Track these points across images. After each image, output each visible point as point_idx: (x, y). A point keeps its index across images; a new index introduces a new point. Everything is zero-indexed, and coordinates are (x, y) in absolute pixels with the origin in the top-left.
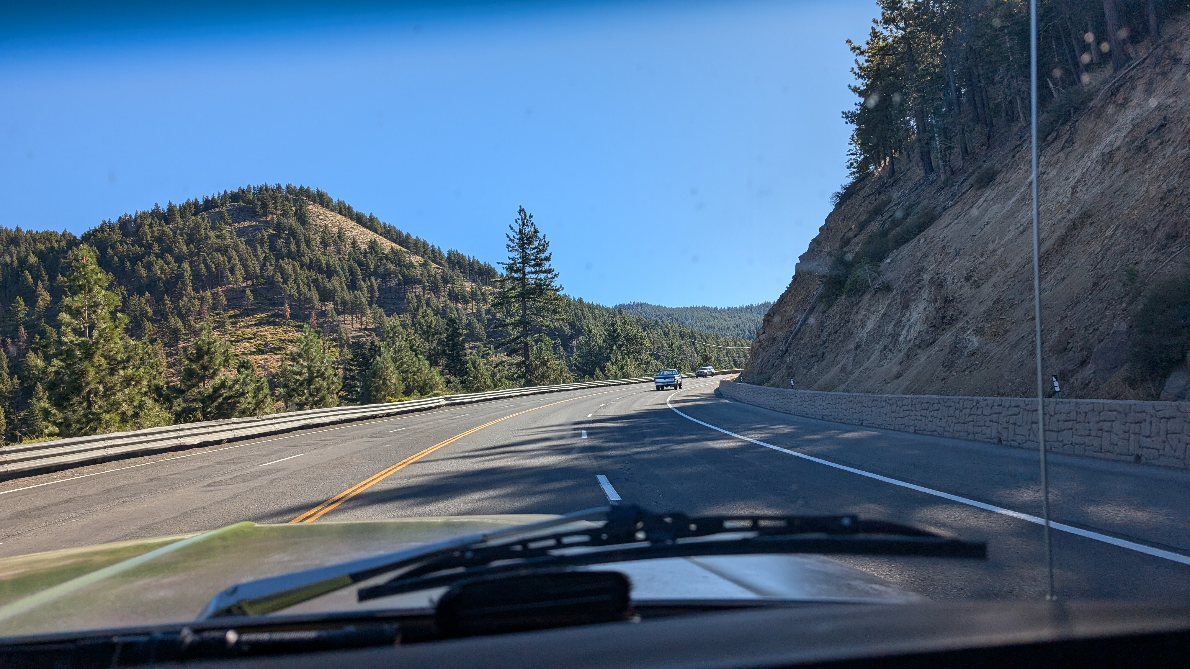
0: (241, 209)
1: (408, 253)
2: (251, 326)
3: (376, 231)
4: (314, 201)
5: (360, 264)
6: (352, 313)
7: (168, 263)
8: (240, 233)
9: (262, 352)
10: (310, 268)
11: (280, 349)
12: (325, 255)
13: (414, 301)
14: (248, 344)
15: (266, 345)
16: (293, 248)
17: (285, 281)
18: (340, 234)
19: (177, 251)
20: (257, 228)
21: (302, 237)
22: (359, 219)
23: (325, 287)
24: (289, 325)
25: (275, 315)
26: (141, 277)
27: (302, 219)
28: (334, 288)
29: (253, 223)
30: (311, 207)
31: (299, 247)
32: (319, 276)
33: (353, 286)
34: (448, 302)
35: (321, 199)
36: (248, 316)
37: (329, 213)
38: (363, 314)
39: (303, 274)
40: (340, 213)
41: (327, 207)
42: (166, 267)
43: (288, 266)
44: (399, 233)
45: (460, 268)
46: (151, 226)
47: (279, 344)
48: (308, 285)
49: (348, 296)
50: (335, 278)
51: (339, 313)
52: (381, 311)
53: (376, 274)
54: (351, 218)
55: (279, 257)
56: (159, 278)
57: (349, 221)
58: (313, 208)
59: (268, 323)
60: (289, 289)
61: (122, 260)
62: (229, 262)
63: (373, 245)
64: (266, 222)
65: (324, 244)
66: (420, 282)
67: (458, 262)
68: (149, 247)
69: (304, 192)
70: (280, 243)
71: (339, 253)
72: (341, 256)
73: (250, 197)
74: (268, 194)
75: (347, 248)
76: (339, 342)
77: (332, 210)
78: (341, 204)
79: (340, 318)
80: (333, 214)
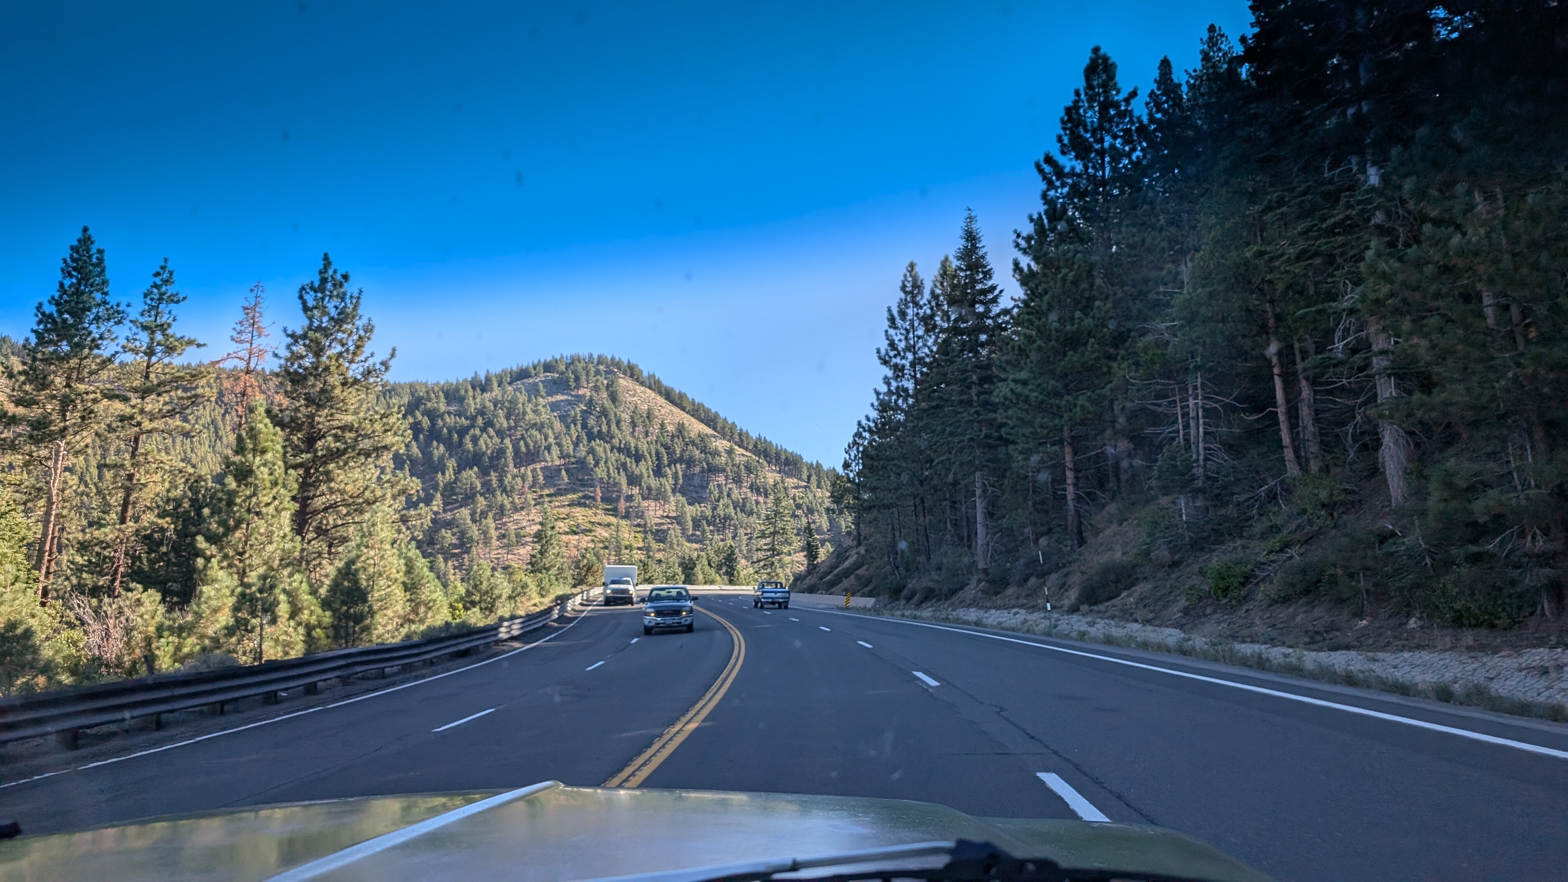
0: (554, 382)
1: (715, 437)
2: (564, 506)
3: (683, 409)
4: (625, 373)
5: (667, 448)
6: (656, 499)
7: (491, 437)
8: (554, 406)
9: (575, 533)
10: (620, 450)
11: (590, 531)
12: (634, 437)
13: (716, 492)
14: (562, 524)
15: (578, 526)
16: (604, 428)
17: (597, 464)
18: (649, 416)
19: (498, 426)
20: (569, 403)
21: (612, 417)
22: (668, 395)
23: (633, 473)
24: (597, 508)
25: (585, 497)
26: (469, 452)
27: (613, 398)
28: (641, 473)
29: (565, 397)
30: (621, 381)
31: (609, 427)
32: (628, 460)
33: (658, 472)
34: (749, 495)
35: (632, 372)
36: (561, 495)
37: (640, 389)
38: (666, 500)
39: (613, 457)
40: (650, 387)
41: (637, 380)
42: (489, 440)
43: (600, 447)
44: (707, 411)
45: (765, 456)
46: (474, 398)
47: (589, 526)
48: (618, 469)
49: (654, 482)
50: (643, 462)
51: (644, 499)
52: (683, 500)
53: (681, 460)
54: (660, 393)
55: (591, 437)
56: (484, 454)
57: (658, 398)
58: (624, 382)
59: (580, 505)
60: (600, 472)
61: (450, 431)
62: (546, 439)
63: (681, 428)
64: (577, 396)
65: (634, 425)
66: (724, 470)
67: (765, 451)
68: (473, 418)
69: (618, 365)
70: (592, 421)
71: (647, 436)
72: (649, 439)
73: (563, 368)
74: (580, 366)
75: (655, 430)
76: (643, 528)
77: (642, 384)
78: (652, 376)
79: (645, 504)
80: (643, 388)
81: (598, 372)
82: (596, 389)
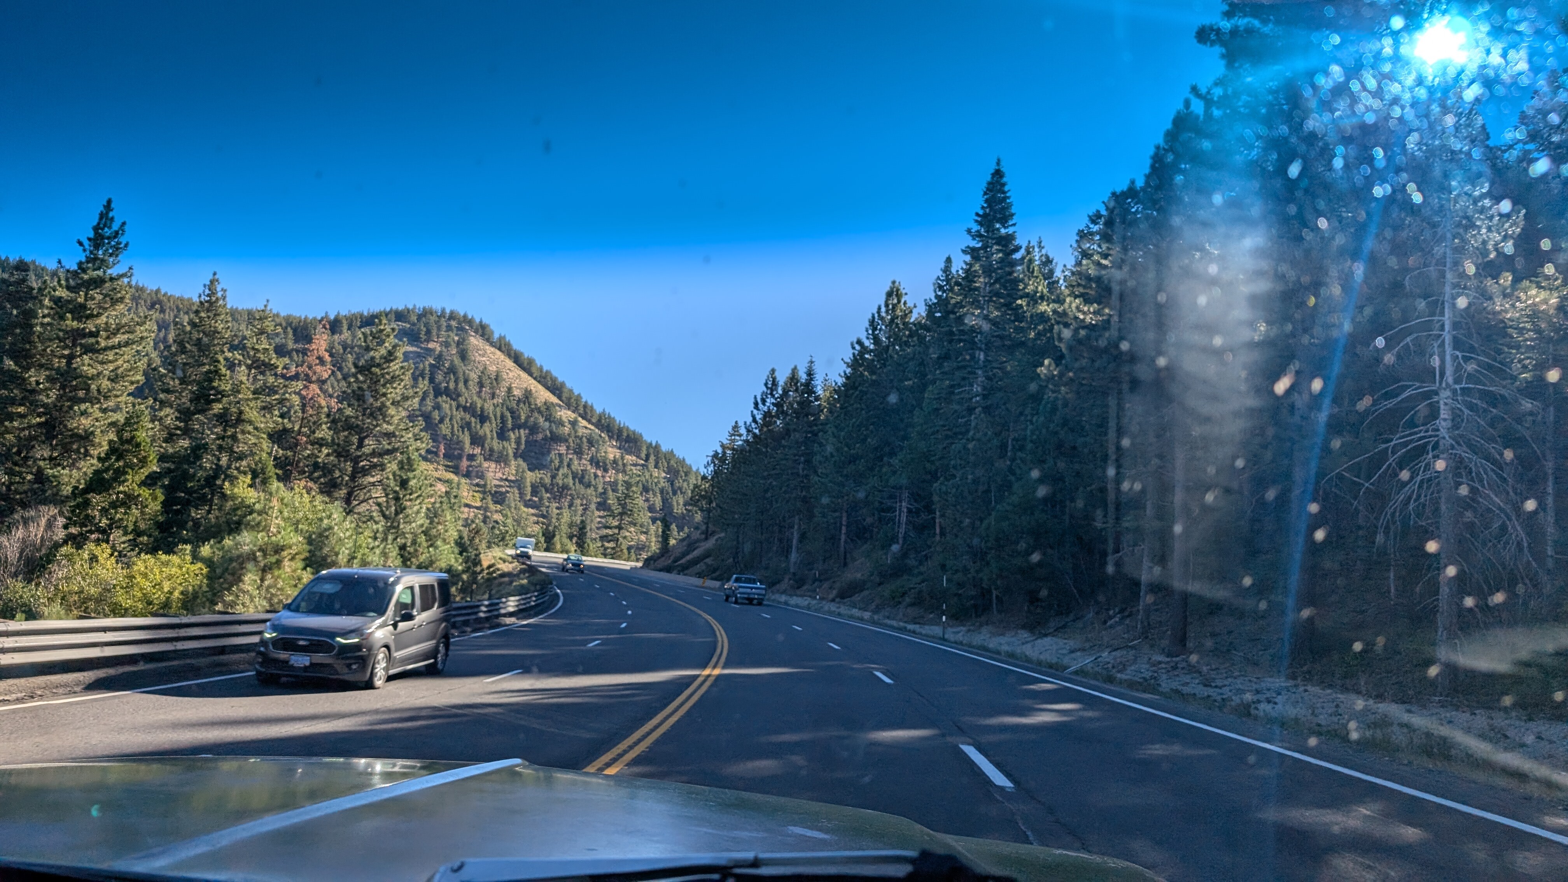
0: (405, 332)
1: (560, 406)
3: (531, 375)
4: (476, 332)
5: (512, 412)
6: (497, 461)
7: (338, 381)
10: (465, 409)
12: (480, 397)
13: (557, 461)
16: (452, 385)
17: (441, 421)
18: (497, 378)
20: (419, 355)
21: (461, 375)
22: (517, 358)
23: (477, 433)
24: (438, 464)
27: (463, 356)
28: (485, 435)
29: (416, 349)
30: (472, 339)
31: (457, 385)
32: (473, 420)
33: (502, 435)
34: (589, 467)
35: (483, 330)
37: (490, 349)
38: (507, 463)
39: (459, 415)
40: (500, 349)
41: (488, 340)
43: (446, 403)
44: (554, 380)
45: (608, 431)
48: (462, 427)
49: (496, 445)
50: (487, 424)
51: (485, 460)
52: (524, 465)
53: (524, 426)
54: (509, 356)
55: (438, 393)
57: (508, 360)
58: (475, 341)
60: (445, 429)
63: (528, 395)
64: (427, 349)
65: (481, 385)
66: (566, 440)
67: (608, 426)
69: (470, 322)
70: (439, 377)
71: (493, 398)
72: (495, 401)
73: (414, 319)
74: (433, 319)
75: (502, 392)
76: (483, 489)
77: (492, 344)
78: (501, 338)
79: (486, 464)
80: (493, 349)
81: (449, 328)
82: (447, 345)
